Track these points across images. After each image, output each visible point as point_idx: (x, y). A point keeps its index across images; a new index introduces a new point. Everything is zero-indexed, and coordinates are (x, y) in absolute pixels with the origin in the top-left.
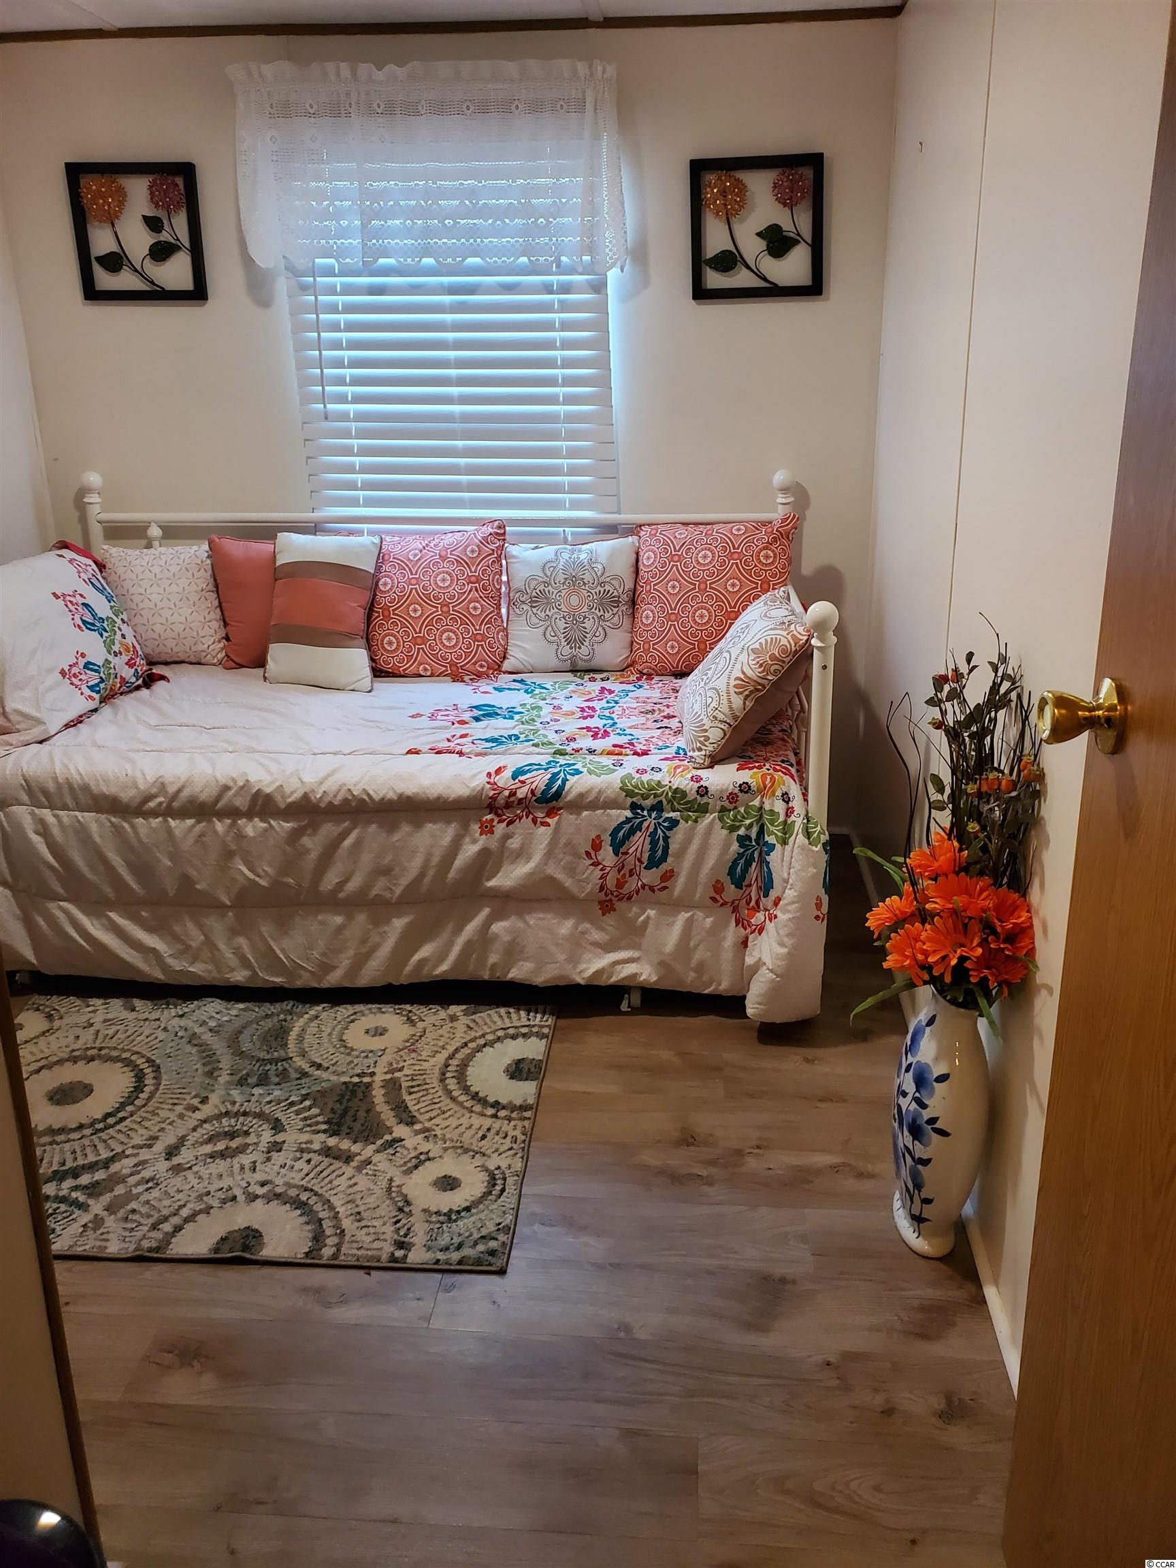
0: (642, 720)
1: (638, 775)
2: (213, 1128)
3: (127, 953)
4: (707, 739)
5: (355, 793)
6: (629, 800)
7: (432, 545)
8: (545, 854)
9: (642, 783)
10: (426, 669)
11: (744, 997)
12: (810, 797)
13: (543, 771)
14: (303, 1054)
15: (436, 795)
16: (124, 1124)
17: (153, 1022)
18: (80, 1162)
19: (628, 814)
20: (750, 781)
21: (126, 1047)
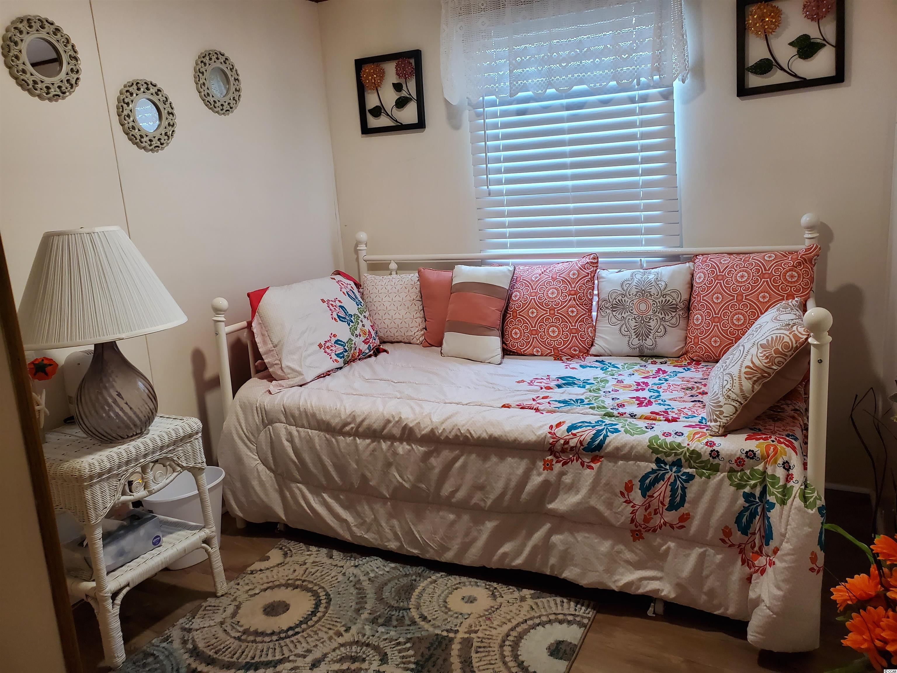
0: (682, 394)
1: (664, 437)
2: (345, 652)
3: (331, 520)
4: (722, 413)
5: (462, 432)
6: (655, 456)
7: (548, 271)
8: (589, 490)
9: (666, 443)
10: (538, 351)
11: (746, 624)
12: (809, 466)
13: (591, 428)
14: (418, 607)
15: (513, 438)
16: (296, 637)
17: (339, 568)
18: (263, 659)
19: (654, 466)
20: (755, 449)
21: (318, 583)
